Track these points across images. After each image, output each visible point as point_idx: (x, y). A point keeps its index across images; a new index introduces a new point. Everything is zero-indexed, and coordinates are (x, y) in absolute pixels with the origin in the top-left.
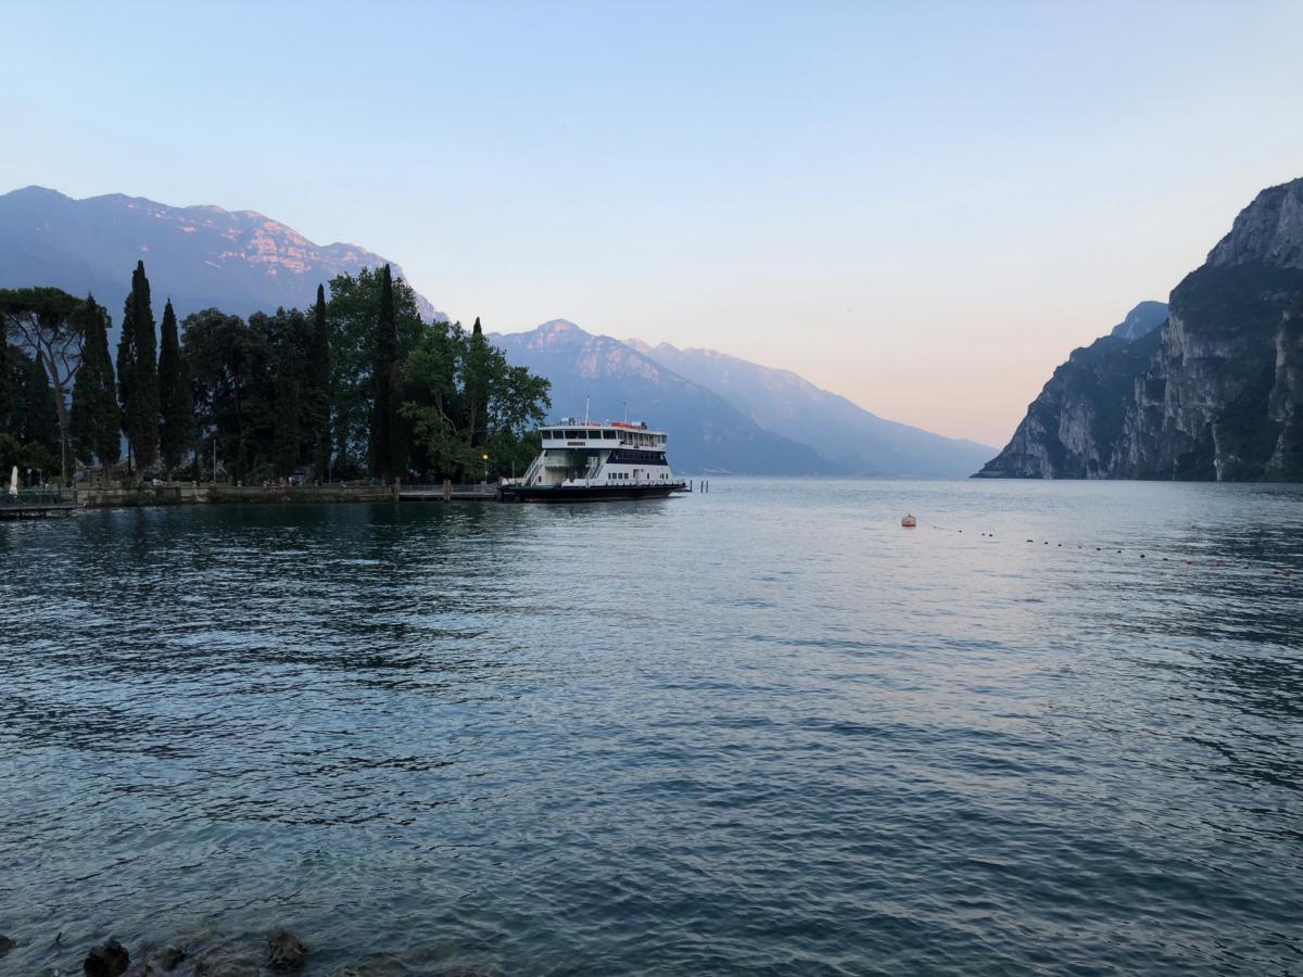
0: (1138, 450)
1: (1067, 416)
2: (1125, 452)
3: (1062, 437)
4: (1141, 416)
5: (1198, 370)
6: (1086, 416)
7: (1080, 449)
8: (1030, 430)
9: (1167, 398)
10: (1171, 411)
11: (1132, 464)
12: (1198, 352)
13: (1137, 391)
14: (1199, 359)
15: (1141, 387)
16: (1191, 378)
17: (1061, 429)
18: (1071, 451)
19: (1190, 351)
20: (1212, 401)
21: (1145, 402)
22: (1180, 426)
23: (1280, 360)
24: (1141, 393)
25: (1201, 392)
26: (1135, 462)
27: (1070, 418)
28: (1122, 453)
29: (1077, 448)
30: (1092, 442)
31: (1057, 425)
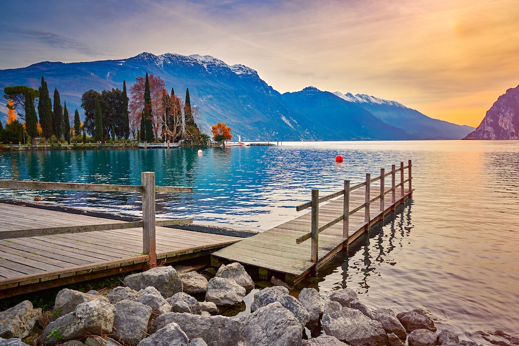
1: (502, 115)
3: (500, 124)
6: (510, 115)
7: (507, 128)
8: (487, 121)
18: (504, 129)
30: (512, 125)
31: (498, 119)
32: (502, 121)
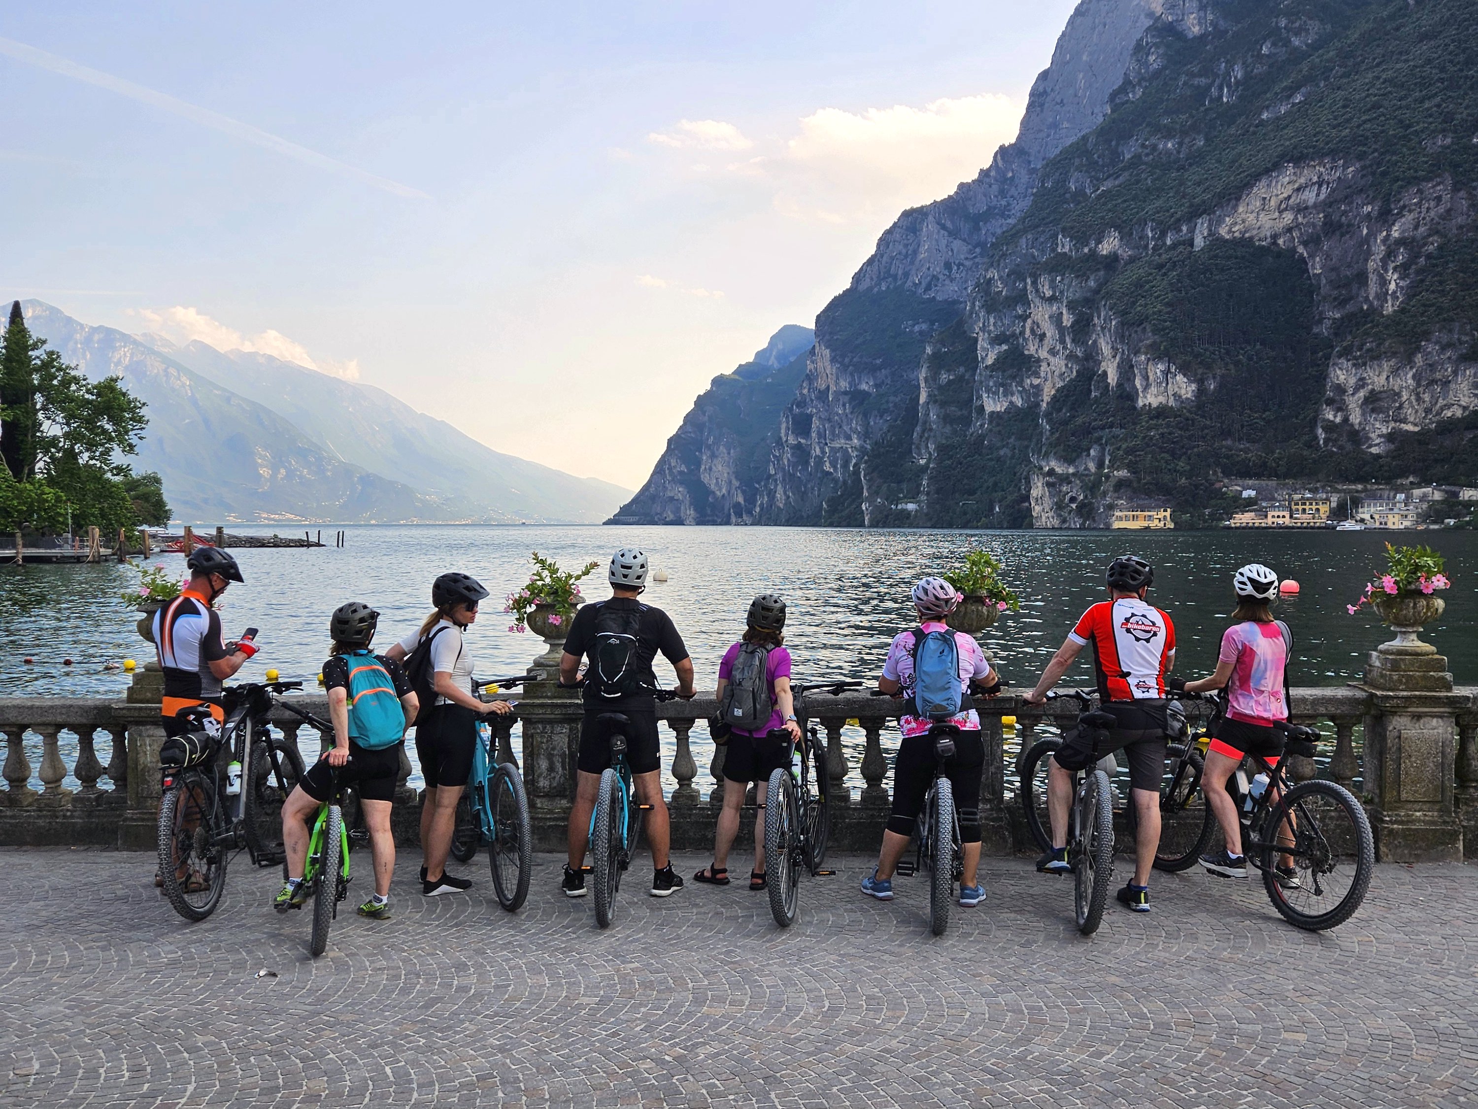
0: (785, 493)
1: (709, 453)
2: (772, 495)
3: (705, 478)
4: (788, 455)
5: (844, 405)
6: (729, 453)
7: (724, 491)
8: (670, 469)
9: (814, 435)
10: (818, 450)
11: (779, 508)
12: (844, 385)
13: (784, 426)
14: (845, 393)
15: (788, 423)
16: (838, 414)
17: (703, 467)
18: (714, 493)
19: (837, 384)
20: (859, 439)
21: (792, 440)
22: (827, 467)
23: (923, 398)
24: (788, 428)
25: (846, 428)
26: (781, 506)
27: (713, 456)
28: (768, 495)
29: (720, 490)
30: (736, 483)
31: (699, 464)
32: (710, 469)
